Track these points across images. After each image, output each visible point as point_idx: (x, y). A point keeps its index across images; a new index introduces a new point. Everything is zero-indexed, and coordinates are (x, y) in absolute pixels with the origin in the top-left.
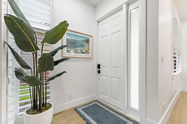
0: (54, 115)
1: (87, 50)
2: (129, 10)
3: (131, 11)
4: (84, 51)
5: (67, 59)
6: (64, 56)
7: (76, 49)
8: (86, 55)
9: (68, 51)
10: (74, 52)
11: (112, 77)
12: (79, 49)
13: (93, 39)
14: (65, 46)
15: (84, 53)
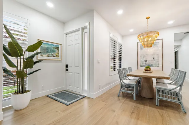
0: (31, 100)
1: (57, 54)
2: (84, 32)
3: (85, 33)
4: (55, 55)
5: (41, 61)
6: (38, 59)
7: (48, 54)
8: (56, 58)
9: (42, 56)
10: (47, 56)
11: (75, 73)
12: (50, 53)
13: (62, 46)
14: (40, 53)
15: (55, 56)
